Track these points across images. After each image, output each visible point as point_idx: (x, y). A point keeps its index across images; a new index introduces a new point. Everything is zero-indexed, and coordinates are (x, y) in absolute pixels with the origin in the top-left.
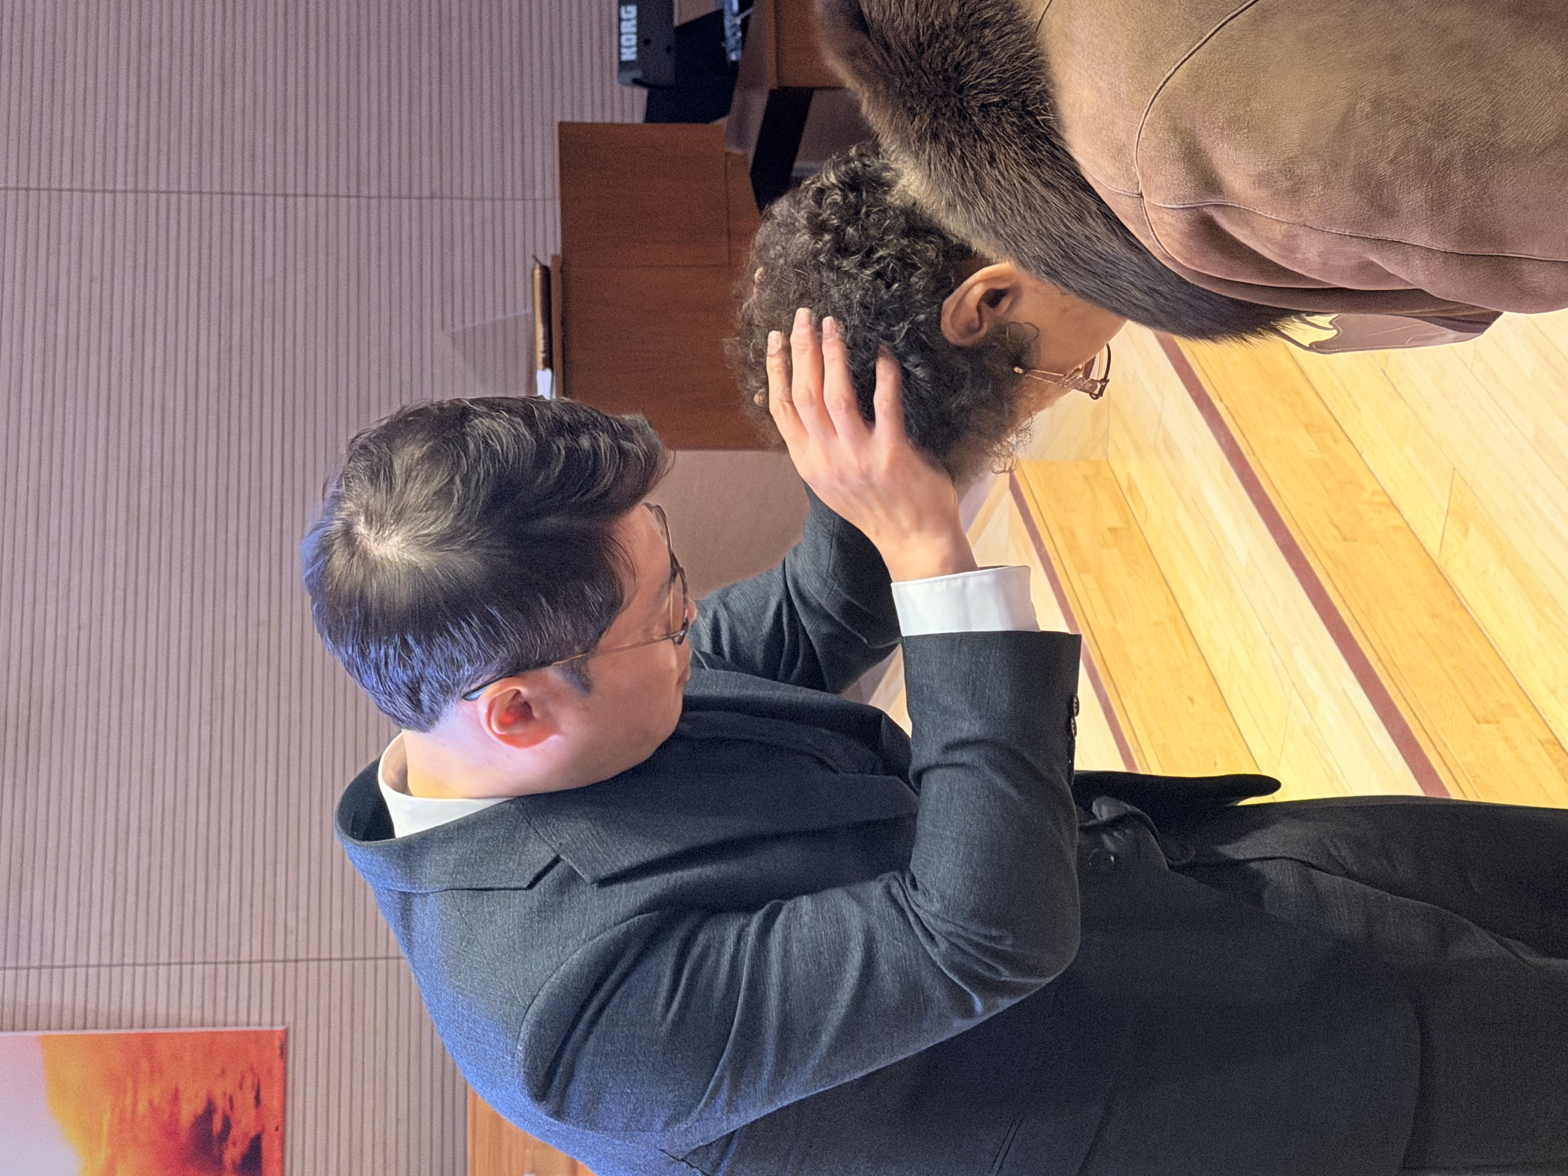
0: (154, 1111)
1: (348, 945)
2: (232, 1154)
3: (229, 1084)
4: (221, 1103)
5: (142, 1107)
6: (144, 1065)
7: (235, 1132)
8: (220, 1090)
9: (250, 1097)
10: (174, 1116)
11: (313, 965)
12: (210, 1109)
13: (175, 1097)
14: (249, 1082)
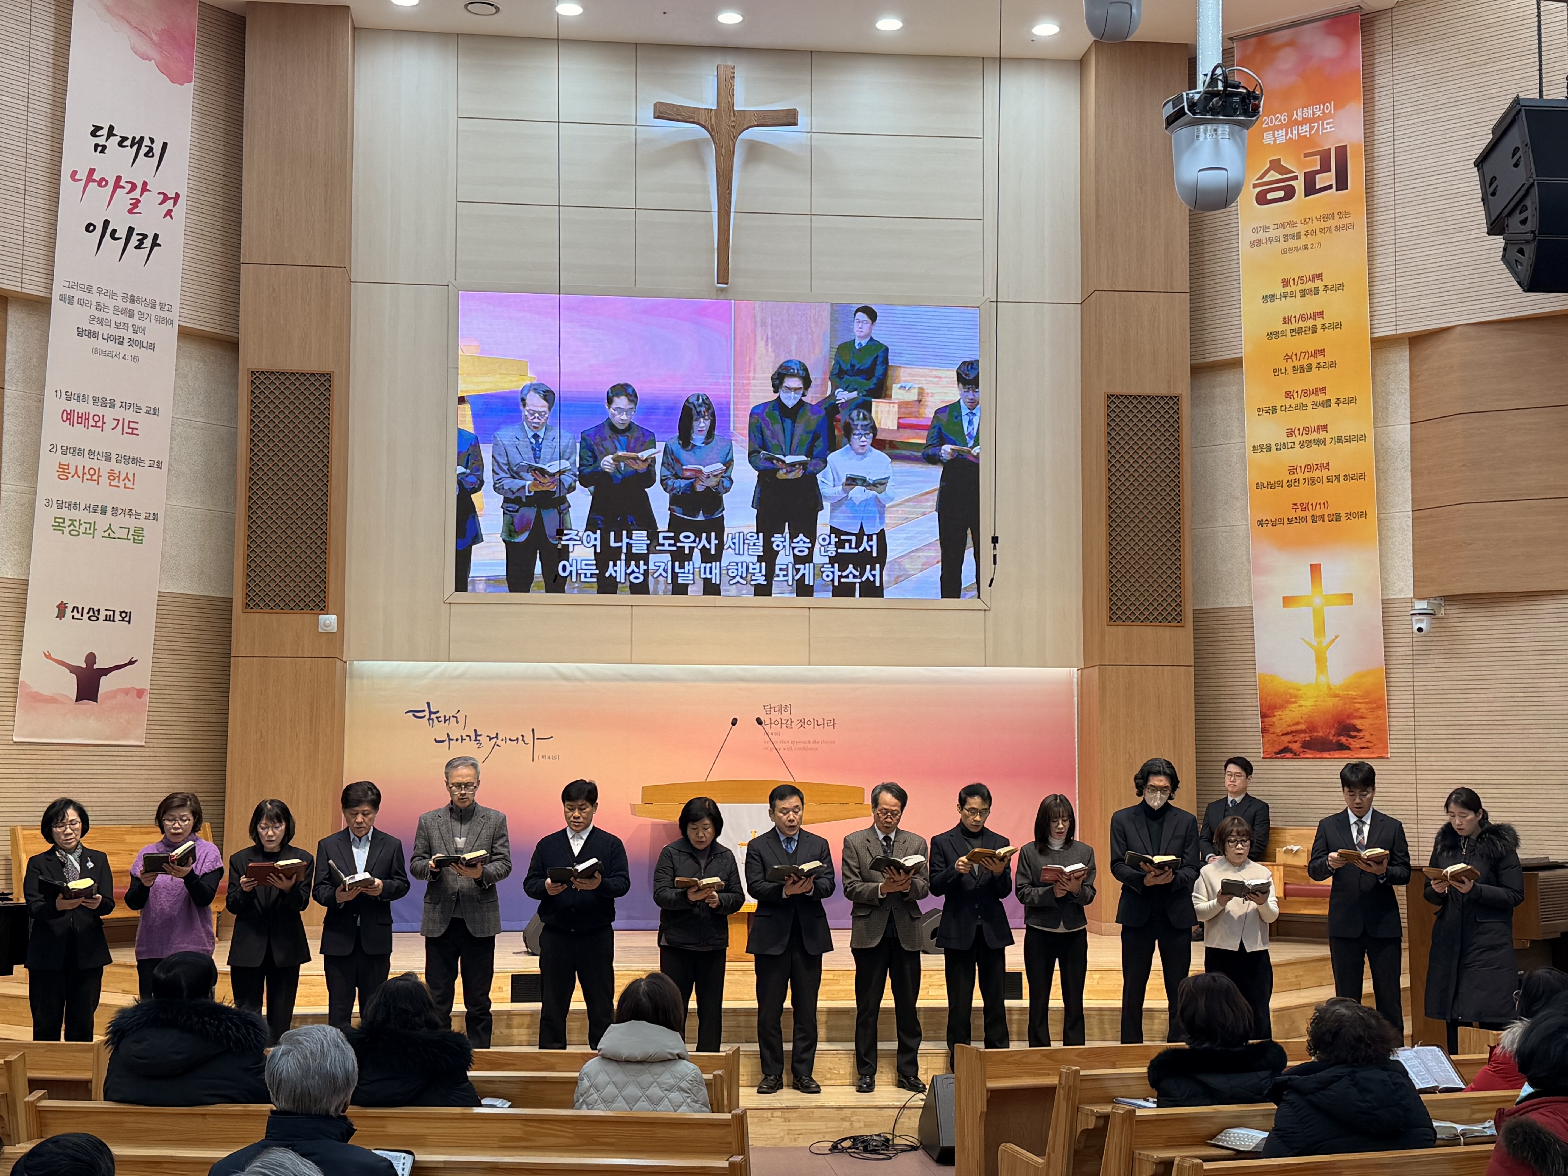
0: (1357, 710)
1: (1422, 781)
2: (1343, 739)
3: (1368, 737)
4: (1361, 734)
5: (1357, 705)
6: (1374, 705)
7: (1351, 740)
8: (1366, 734)
9: (1362, 745)
10: (1355, 718)
11: (1414, 768)
12: (1359, 731)
13: (1362, 718)
14: (1369, 744)
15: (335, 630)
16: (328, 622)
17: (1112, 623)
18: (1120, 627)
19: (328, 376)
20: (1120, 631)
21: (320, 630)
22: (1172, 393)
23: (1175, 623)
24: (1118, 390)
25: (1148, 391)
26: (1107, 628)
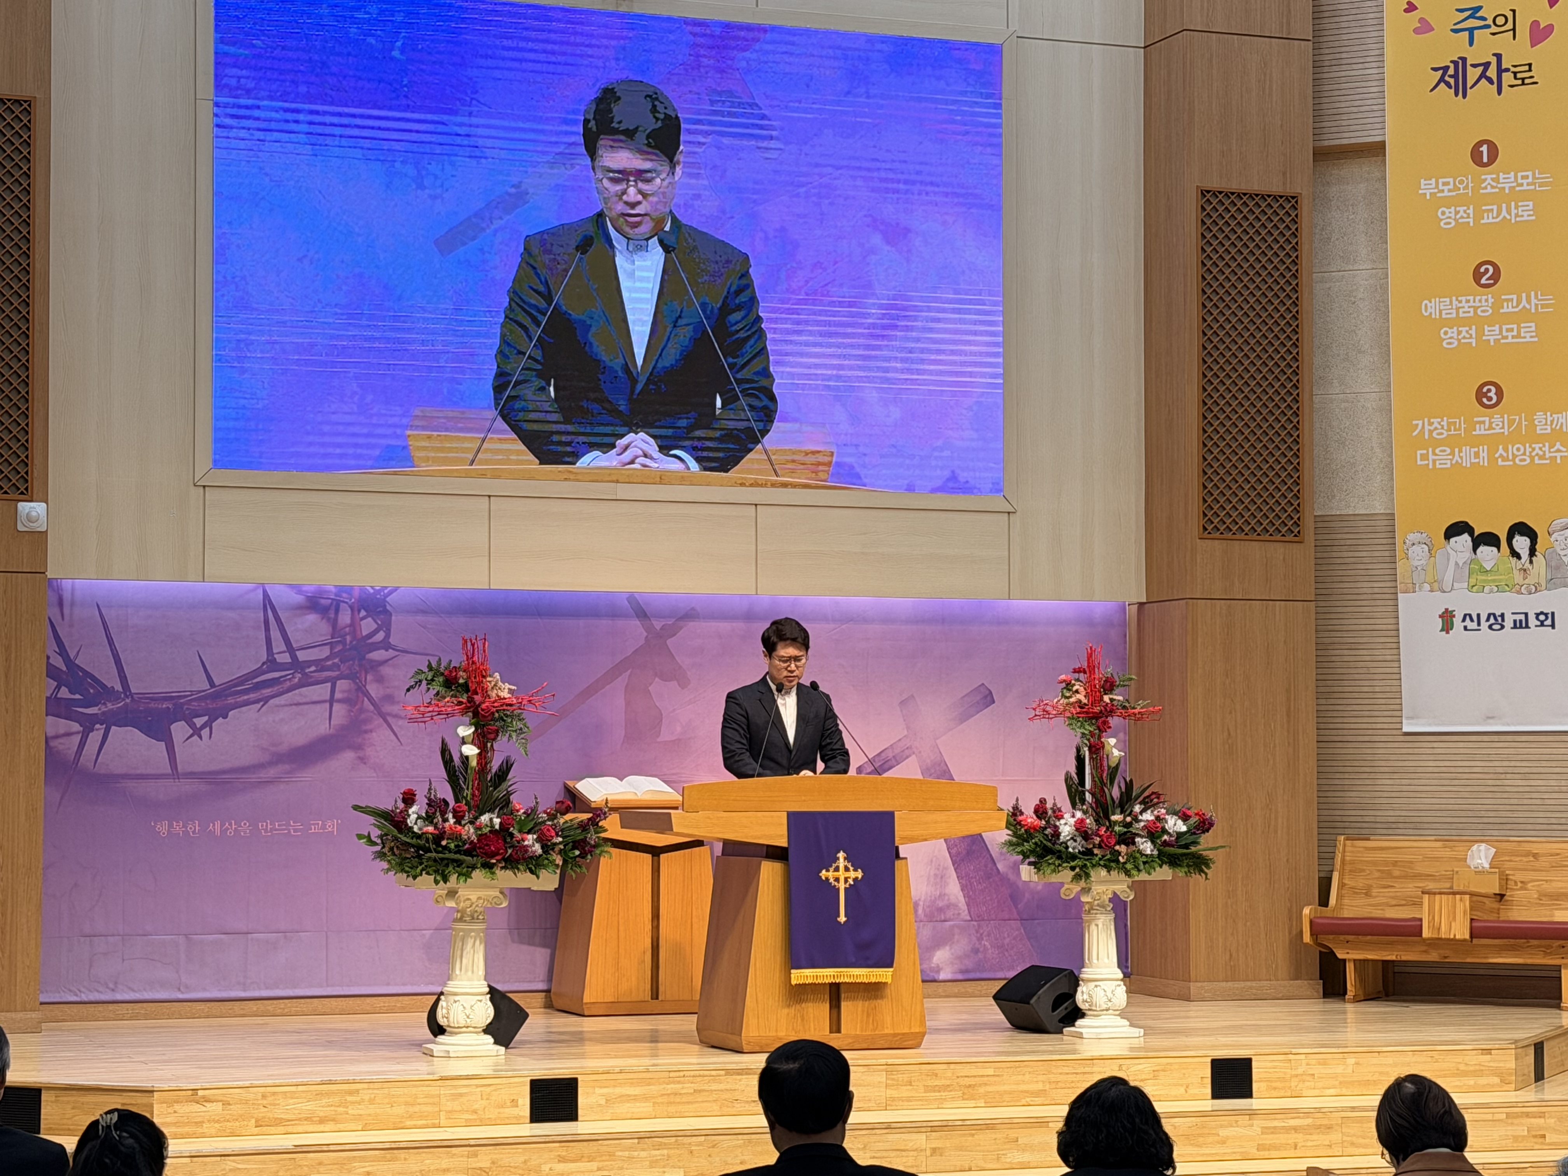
15: (44, 529)
16: (34, 514)
17: (1206, 535)
18: (1217, 542)
19: (25, 105)
20: (1216, 547)
21: (20, 528)
22: (1289, 191)
23: (1291, 537)
24: (1215, 184)
25: (1255, 186)
26: (1198, 541)
